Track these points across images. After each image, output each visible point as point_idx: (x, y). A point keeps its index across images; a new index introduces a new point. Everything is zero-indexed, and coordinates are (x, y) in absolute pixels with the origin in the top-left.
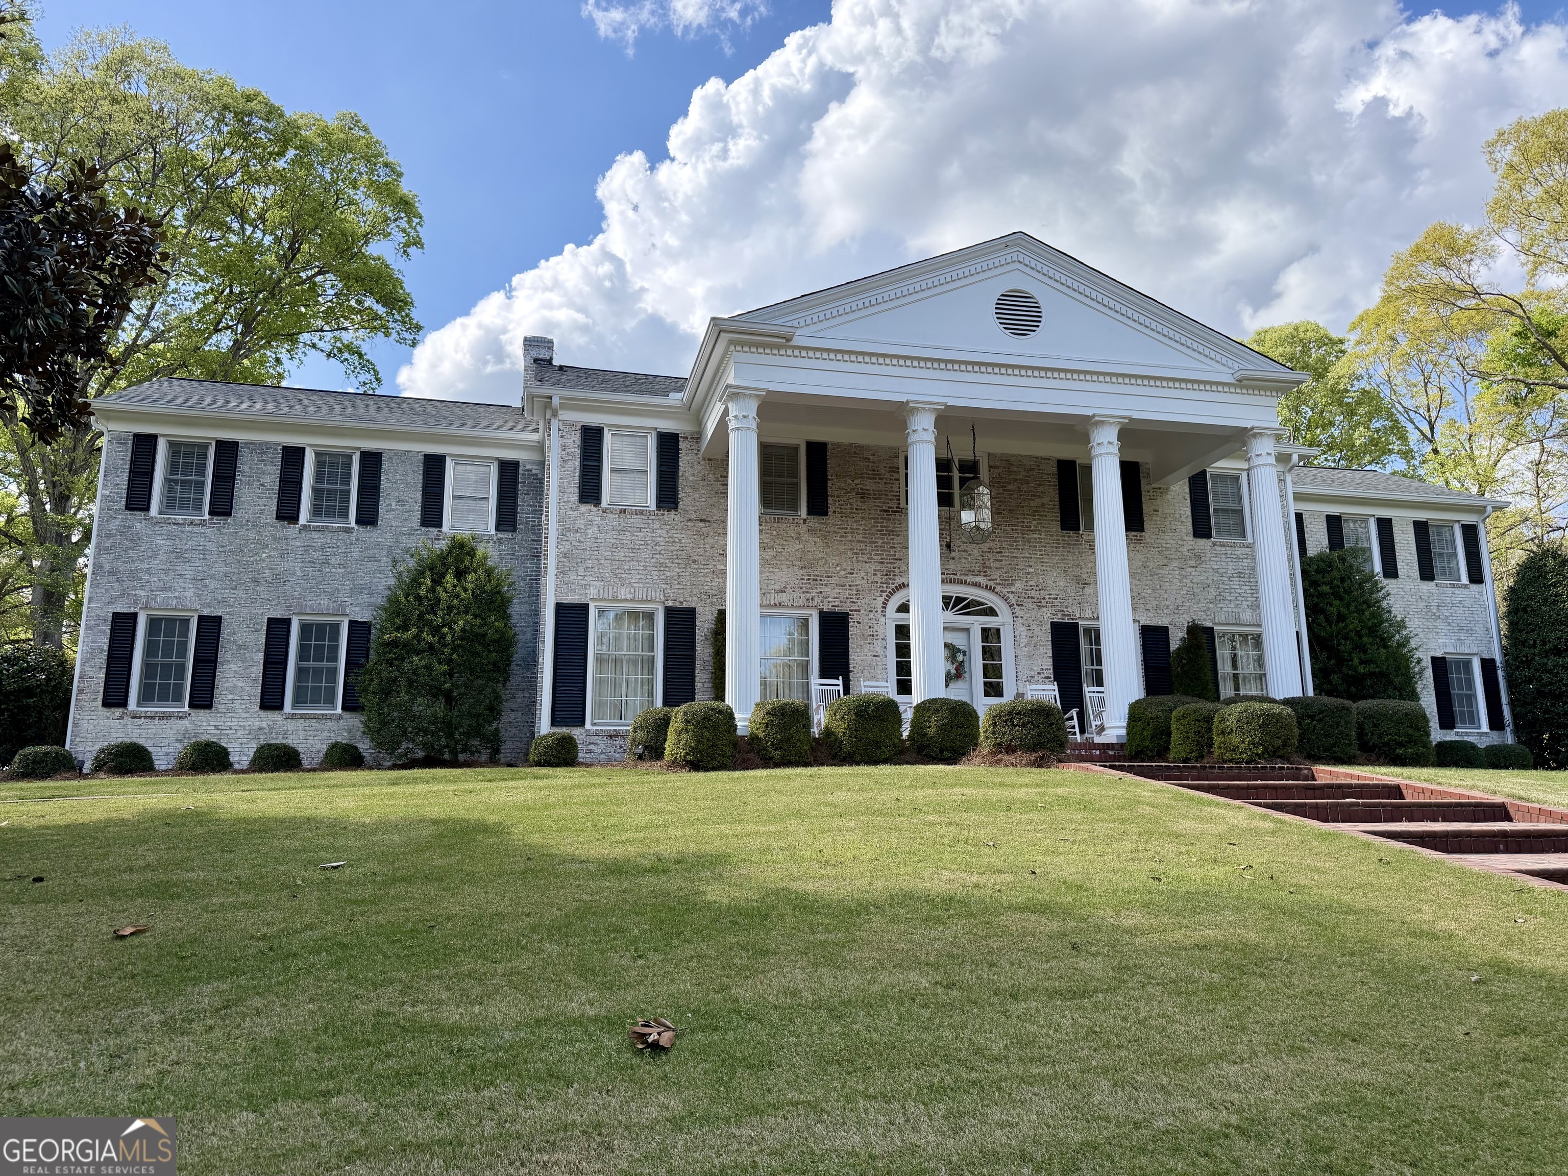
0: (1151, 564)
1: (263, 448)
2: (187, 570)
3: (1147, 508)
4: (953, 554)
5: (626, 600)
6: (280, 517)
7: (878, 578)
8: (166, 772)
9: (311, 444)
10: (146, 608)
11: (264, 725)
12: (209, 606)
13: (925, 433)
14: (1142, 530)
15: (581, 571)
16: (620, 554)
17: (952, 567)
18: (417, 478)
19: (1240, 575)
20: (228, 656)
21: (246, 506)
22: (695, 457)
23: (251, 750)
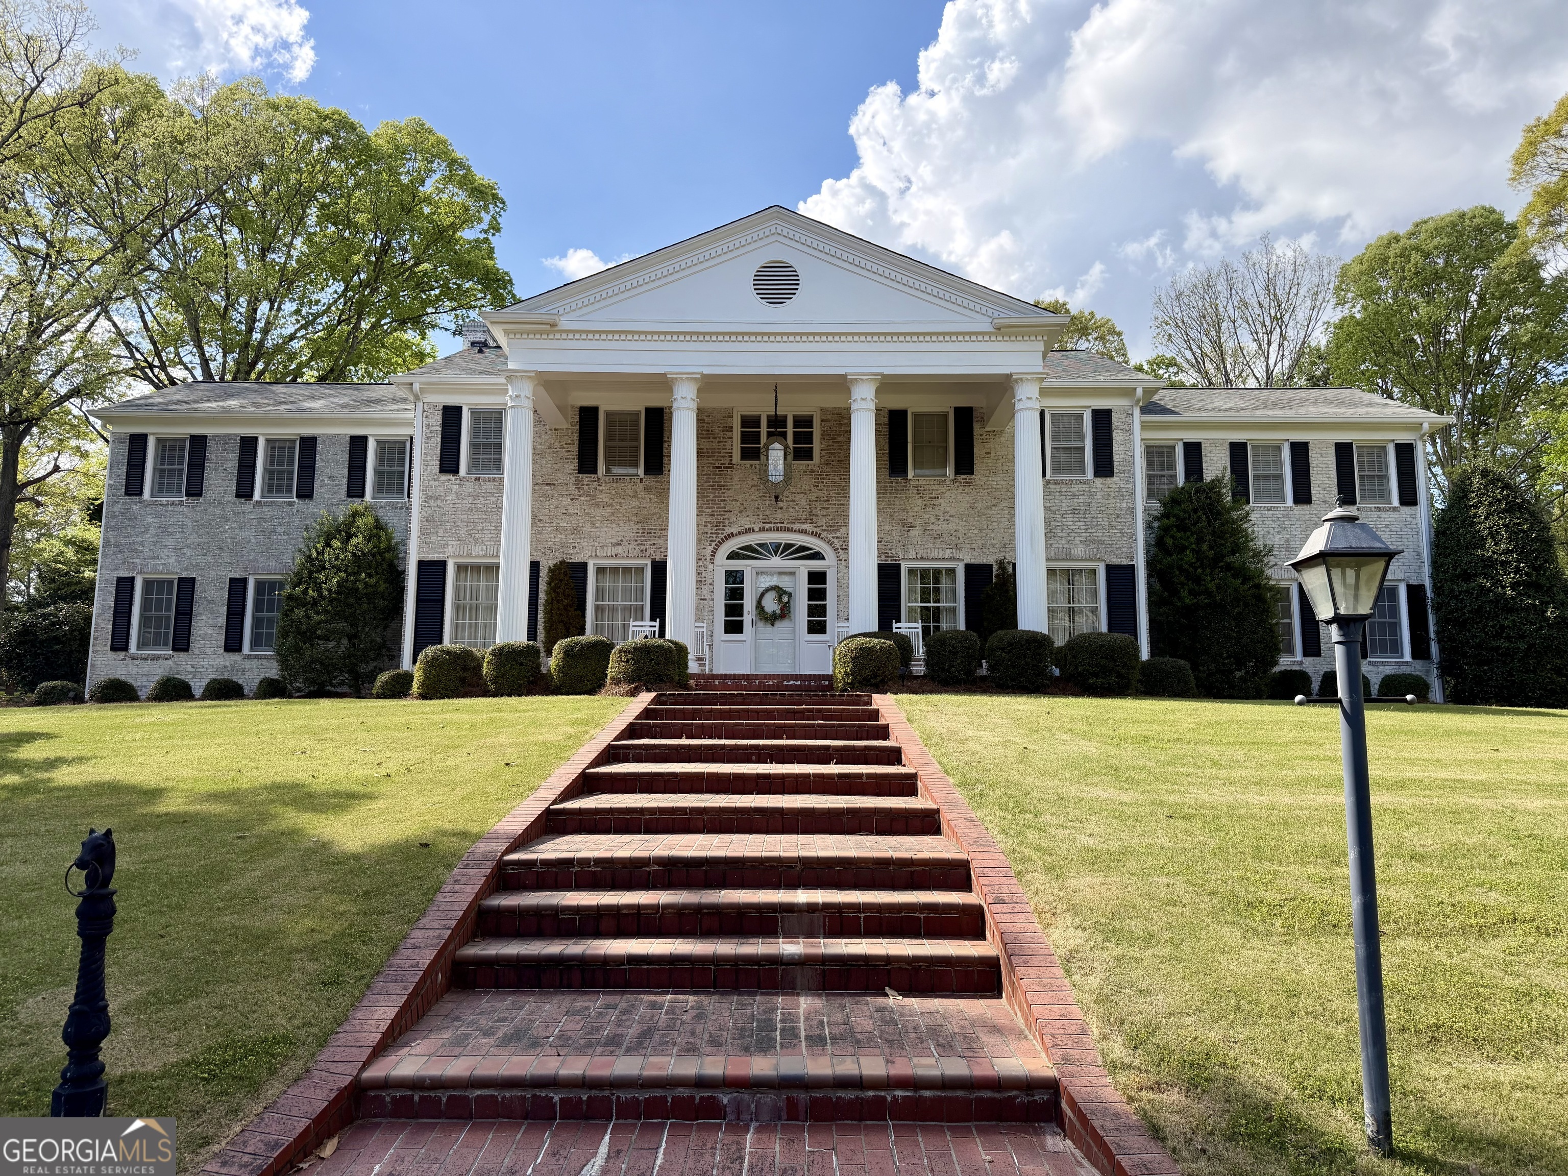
0: (979, 506)
1: (226, 438)
2: (170, 542)
3: (978, 451)
4: (780, 504)
5: (479, 556)
6: (238, 496)
7: (708, 529)
8: (144, 701)
9: (262, 434)
10: (141, 572)
11: (228, 664)
12: (186, 570)
13: (683, 401)
14: (972, 473)
15: (441, 533)
16: (475, 517)
17: (780, 516)
18: (344, 457)
19: (1074, 511)
20: (201, 610)
21: (213, 487)
22: (543, 428)
23: (205, 682)
